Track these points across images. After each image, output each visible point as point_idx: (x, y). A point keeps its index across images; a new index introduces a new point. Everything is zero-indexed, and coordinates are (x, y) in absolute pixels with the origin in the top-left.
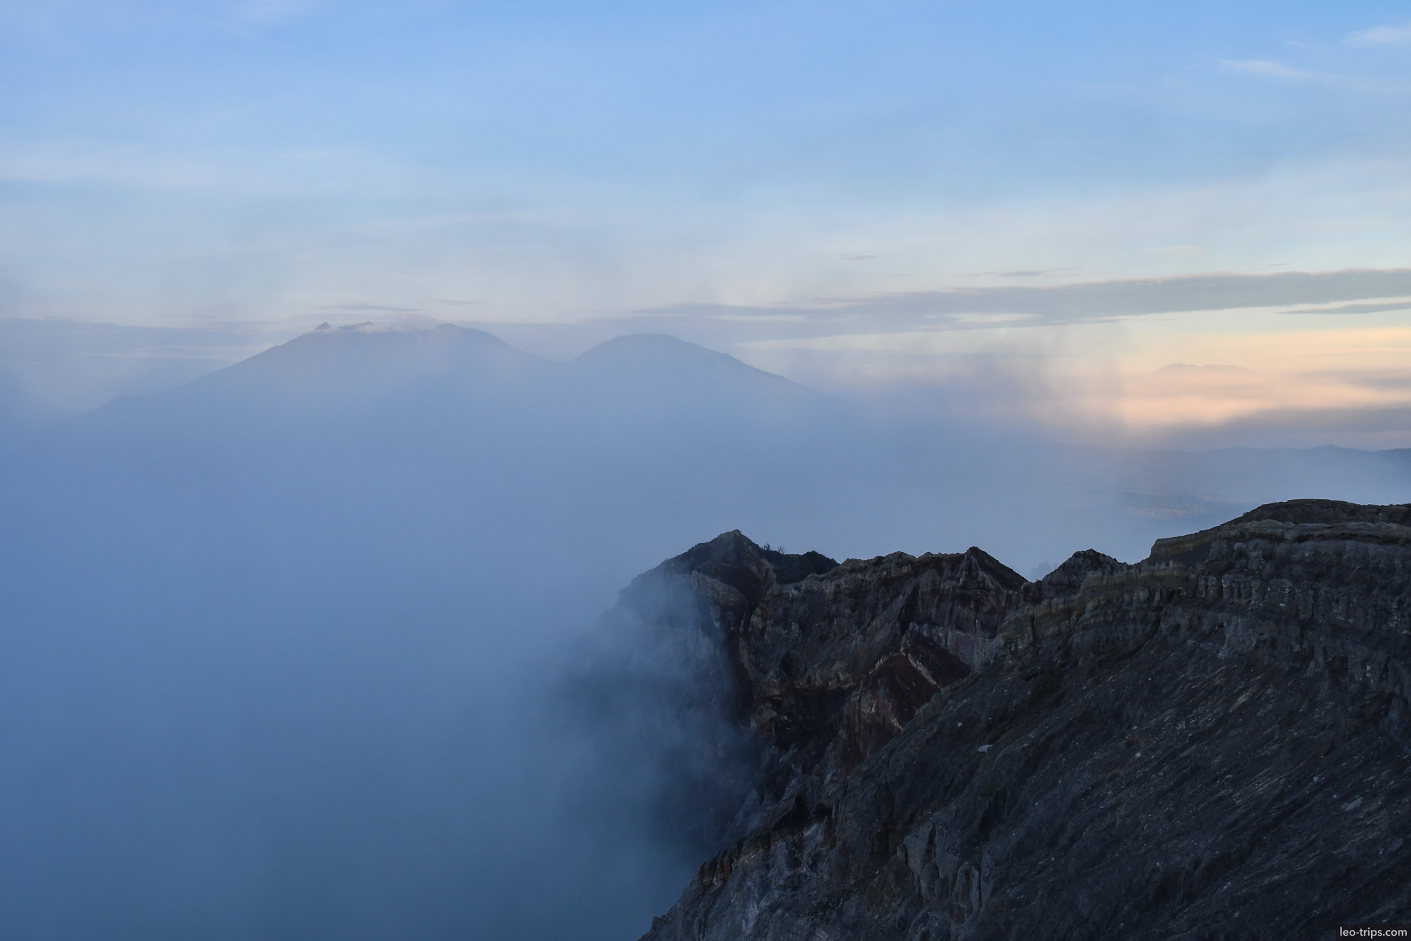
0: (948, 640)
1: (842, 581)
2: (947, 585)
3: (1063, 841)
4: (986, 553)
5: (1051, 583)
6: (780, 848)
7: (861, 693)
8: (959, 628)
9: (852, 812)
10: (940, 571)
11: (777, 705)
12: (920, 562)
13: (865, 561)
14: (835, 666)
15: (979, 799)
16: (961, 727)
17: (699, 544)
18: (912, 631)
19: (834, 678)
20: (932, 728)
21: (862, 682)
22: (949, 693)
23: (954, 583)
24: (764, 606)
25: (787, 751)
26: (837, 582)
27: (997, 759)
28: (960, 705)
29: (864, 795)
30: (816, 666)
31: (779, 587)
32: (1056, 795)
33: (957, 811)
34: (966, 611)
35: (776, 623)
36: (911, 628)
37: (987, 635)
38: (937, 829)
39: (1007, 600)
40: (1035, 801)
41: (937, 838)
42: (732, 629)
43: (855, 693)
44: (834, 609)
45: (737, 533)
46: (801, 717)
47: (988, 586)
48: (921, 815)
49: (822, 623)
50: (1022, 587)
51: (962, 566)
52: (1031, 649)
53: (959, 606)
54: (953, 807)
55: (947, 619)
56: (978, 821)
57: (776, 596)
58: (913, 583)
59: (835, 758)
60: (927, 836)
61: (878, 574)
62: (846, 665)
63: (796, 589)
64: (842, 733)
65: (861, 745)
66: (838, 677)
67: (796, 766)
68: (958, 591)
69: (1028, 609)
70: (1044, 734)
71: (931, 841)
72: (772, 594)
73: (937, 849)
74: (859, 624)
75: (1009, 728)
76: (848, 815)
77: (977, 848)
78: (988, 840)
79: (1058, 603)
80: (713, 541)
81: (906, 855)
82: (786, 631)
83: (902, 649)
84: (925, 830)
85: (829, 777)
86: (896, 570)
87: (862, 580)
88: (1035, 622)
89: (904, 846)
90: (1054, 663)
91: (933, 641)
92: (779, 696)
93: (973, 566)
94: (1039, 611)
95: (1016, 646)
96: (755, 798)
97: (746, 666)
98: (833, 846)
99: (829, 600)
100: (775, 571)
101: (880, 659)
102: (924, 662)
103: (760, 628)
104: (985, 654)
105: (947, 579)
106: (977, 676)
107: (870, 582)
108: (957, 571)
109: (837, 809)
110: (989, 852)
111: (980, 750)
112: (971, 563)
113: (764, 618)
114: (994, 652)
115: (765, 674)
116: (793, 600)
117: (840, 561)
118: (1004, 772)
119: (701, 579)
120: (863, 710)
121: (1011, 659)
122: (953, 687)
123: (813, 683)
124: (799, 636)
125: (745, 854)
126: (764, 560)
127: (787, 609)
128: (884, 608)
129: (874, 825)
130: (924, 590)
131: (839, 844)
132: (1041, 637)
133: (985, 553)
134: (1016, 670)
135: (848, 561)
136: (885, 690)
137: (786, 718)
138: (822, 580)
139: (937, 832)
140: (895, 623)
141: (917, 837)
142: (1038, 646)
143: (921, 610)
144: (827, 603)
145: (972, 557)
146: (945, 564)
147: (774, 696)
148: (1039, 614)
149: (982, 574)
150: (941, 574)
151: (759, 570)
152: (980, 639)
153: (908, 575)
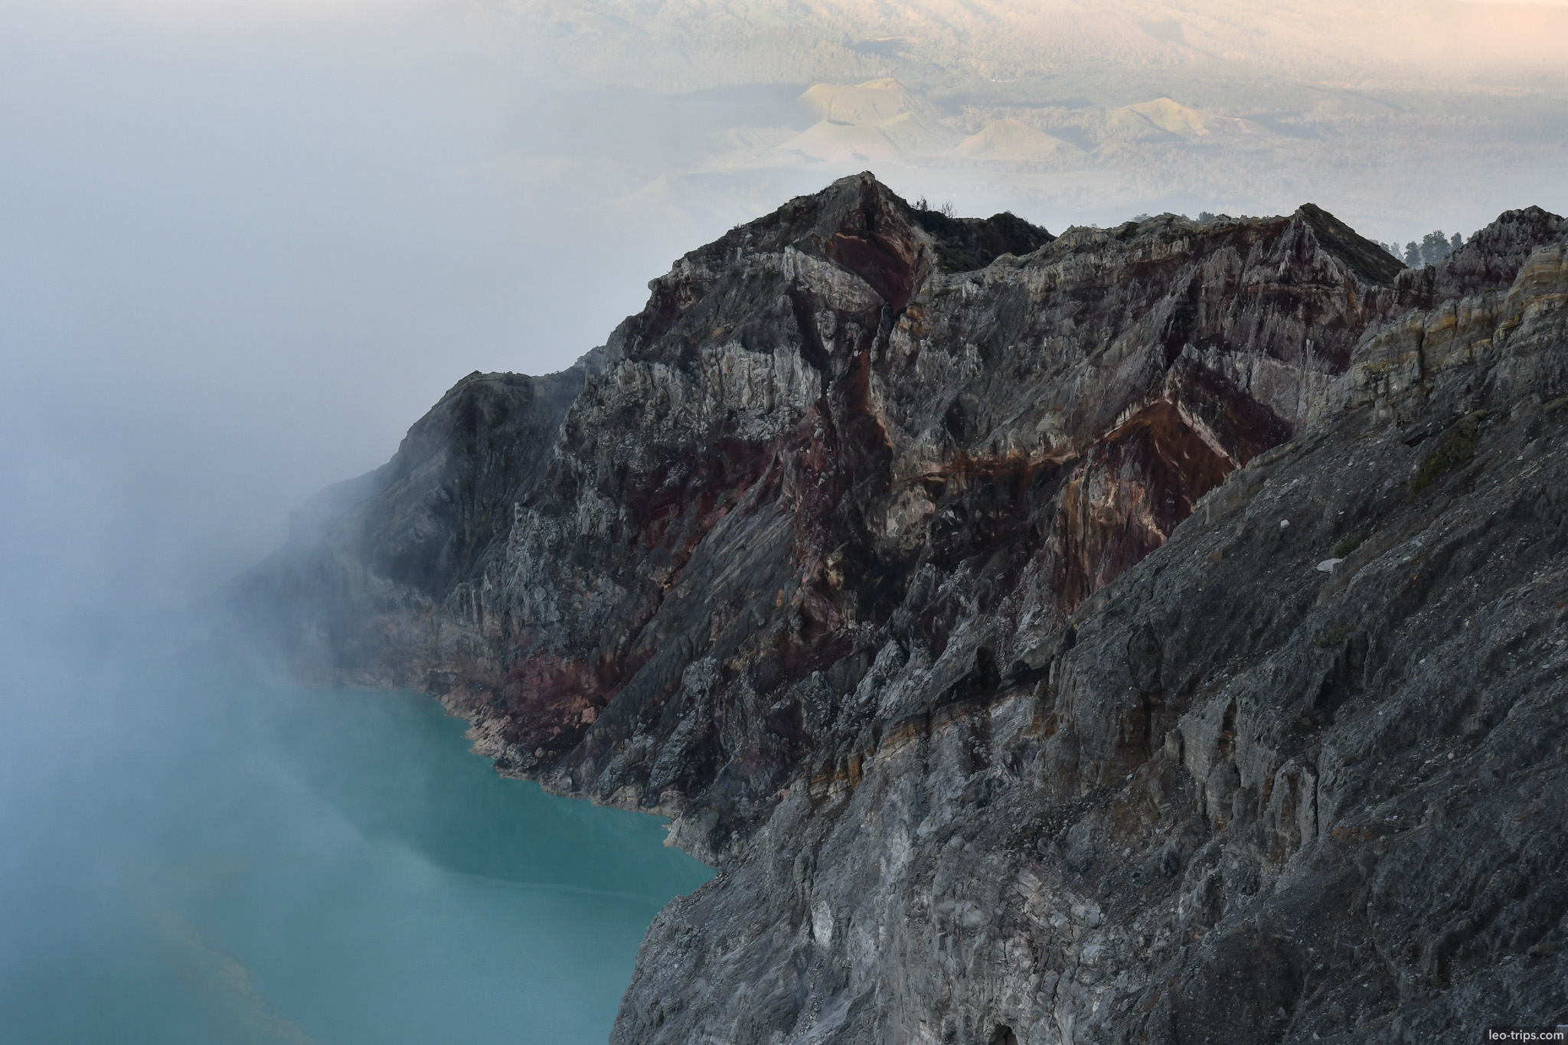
0: (1253, 376)
1: (1060, 267)
2: (1255, 276)
3: (1471, 725)
4: (1331, 216)
5: (1452, 271)
6: (949, 736)
7: (1090, 470)
8: (1274, 354)
9: (1086, 673)
10: (1243, 249)
11: (935, 491)
12: (1207, 233)
13: (1103, 232)
14: (1042, 422)
15: (1318, 651)
16: (1286, 528)
17: (798, 198)
18: (1187, 361)
19: (1040, 444)
20: (1233, 530)
21: (1091, 452)
22: (1258, 470)
23: (1269, 271)
24: (915, 312)
25: (952, 572)
26: (1051, 269)
27: (1352, 583)
28: (1283, 491)
29: (1107, 645)
30: (1008, 422)
31: (943, 278)
32: (1461, 646)
33: (1277, 672)
34: (1288, 322)
35: (937, 344)
36: (1184, 354)
37: (1327, 367)
38: (1238, 703)
39: (1366, 303)
40: (1419, 656)
41: (1238, 718)
42: (856, 354)
43: (1077, 470)
44: (1043, 319)
45: (867, 178)
46: (978, 514)
47: (1332, 277)
48: (1210, 679)
49: (1021, 345)
50: (1397, 279)
51: (1284, 240)
52: (1415, 390)
53: (1276, 314)
54: (1269, 665)
55: (1251, 340)
56: (1313, 692)
57: (937, 296)
58: (1192, 271)
59: (1039, 586)
60: (1221, 717)
61: (1127, 254)
62: (1063, 420)
63: (974, 281)
64: (1053, 541)
65: (1087, 563)
66: (1047, 442)
67: (968, 599)
68: (1275, 286)
69: (1414, 319)
70: (1440, 540)
71: (1228, 724)
72: (931, 290)
73: (1238, 739)
74: (1089, 346)
75: (1375, 531)
76: (1078, 679)
77: (1311, 736)
78: (1332, 723)
79: (1472, 306)
80: (823, 192)
81: (1182, 749)
82: (955, 359)
83: (1166, 392)
84: (1217, 705)
85: (1027, 618)
86: (1160, 248)
87: (1097, 267)
88: (1425, 343)
89: (1179, 732)
90: (1459, 416)
91: (1224, 378)
92: (940, 475)
93: (1306, 240)
94: (1435, 321)
95: (1387, 385)
96: (893, 654)
97: (880, 422)
98: (1050, 732)
99: (1035, 303)
100: (936, 249)
101: (1124, 410)
102: (1207, 415)
103: (908, 352)
104: (1328, 400)
105: (1255, 265)
106: (1319, 437)
107: (1111, 270)
108: (1276, 249)
109: (1057, 669)
110: (1333, 743)
111: (1321, 567)
112: (1302, 235)
113: (914, 335)
114: (1346, 396)
115: (915, 435)
116: (968, 304)
117: (1056, 230)
118: (1365, 606)
119: (799, 263)
120: (1092, 501)
121: (1385, 407)
122: (1266, 460)
123: (1001, 452)
124: (979, 368)
125: (887, 747)
126: (916, 228)
127: (958, 318)
128: (1135, 317)
129: (1125, 697)
130: (1212, 284)
131: (1062, 728)
132: (1434, 369)
133: (1328, 216)
134: (1392, 427)
135: (1073, 231)
136: (1133, 467)
137: (951, 514)
138: (1022, 266)
139: (1239, 709)
140: (1155, 345)
141: (1203, 717)
142: (1429, 386)
143: (1204, 321)
144: (1030, 308)
145: (1304, 223)
146: (1252, 237)
147: (930, 475)
148: (1434, 327)
149: (1321, 254)
150: (1244, 256)
151: (908, 248)
152: (1313, 374)
153: (1184, 256)
